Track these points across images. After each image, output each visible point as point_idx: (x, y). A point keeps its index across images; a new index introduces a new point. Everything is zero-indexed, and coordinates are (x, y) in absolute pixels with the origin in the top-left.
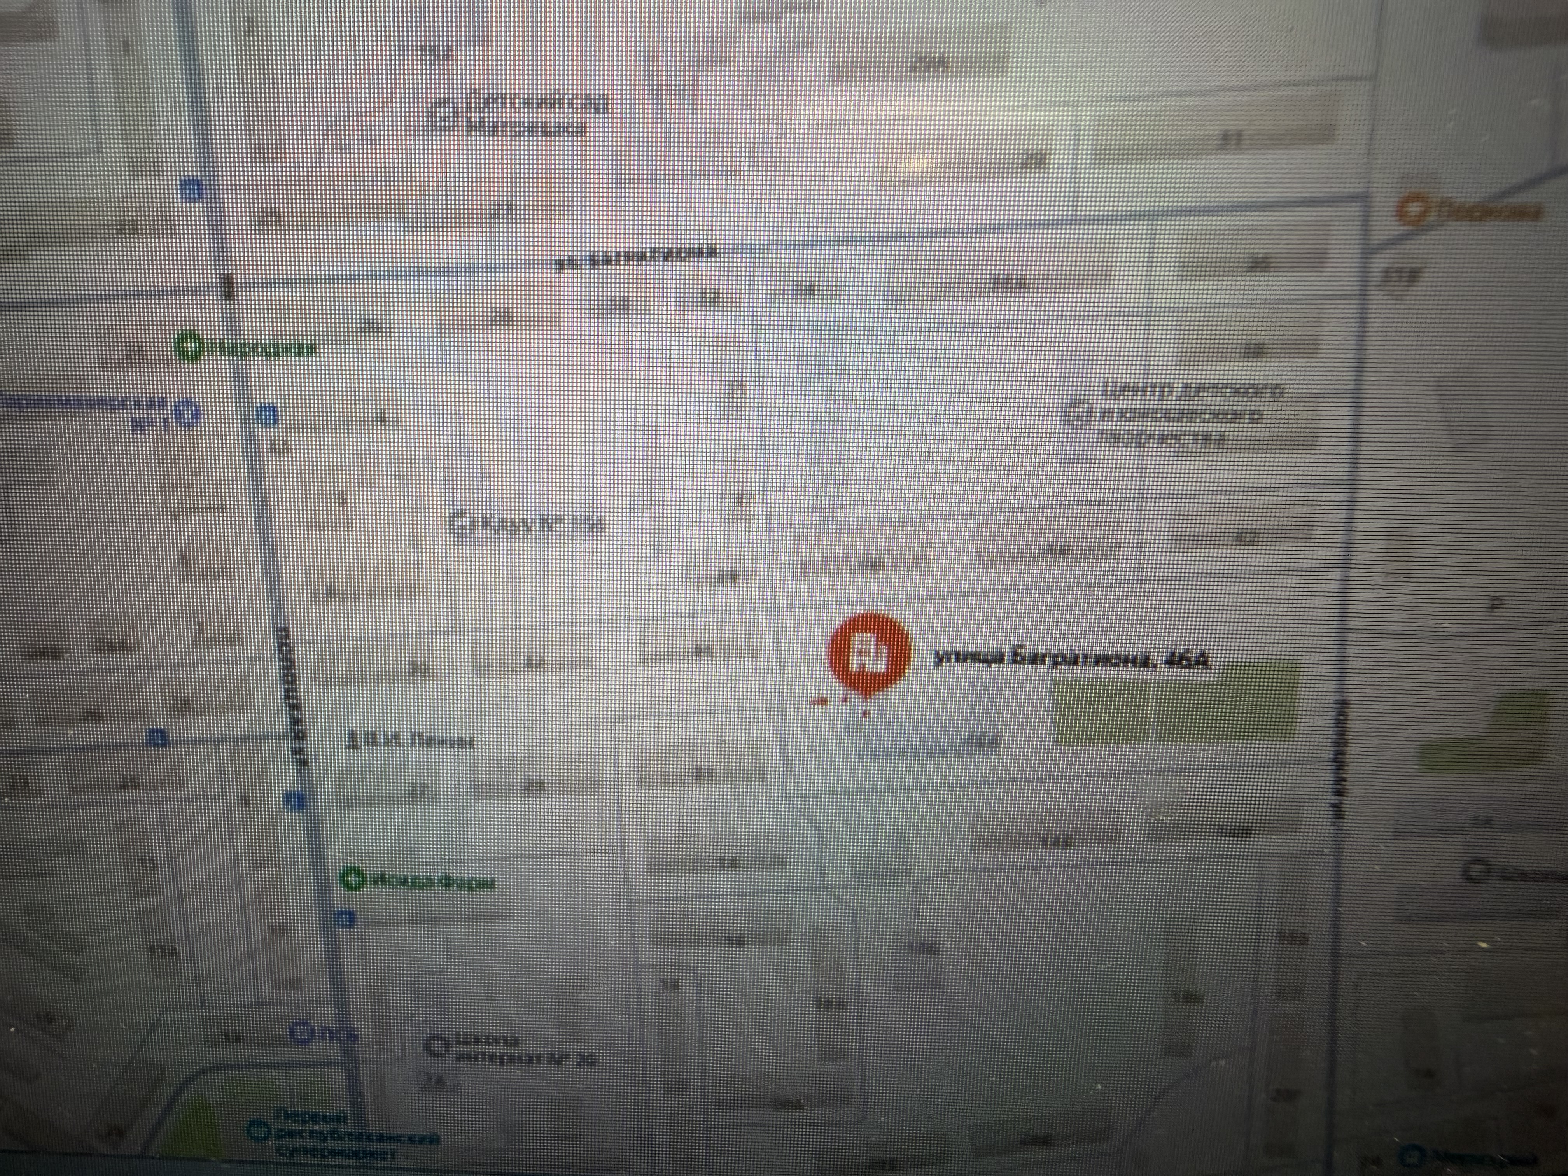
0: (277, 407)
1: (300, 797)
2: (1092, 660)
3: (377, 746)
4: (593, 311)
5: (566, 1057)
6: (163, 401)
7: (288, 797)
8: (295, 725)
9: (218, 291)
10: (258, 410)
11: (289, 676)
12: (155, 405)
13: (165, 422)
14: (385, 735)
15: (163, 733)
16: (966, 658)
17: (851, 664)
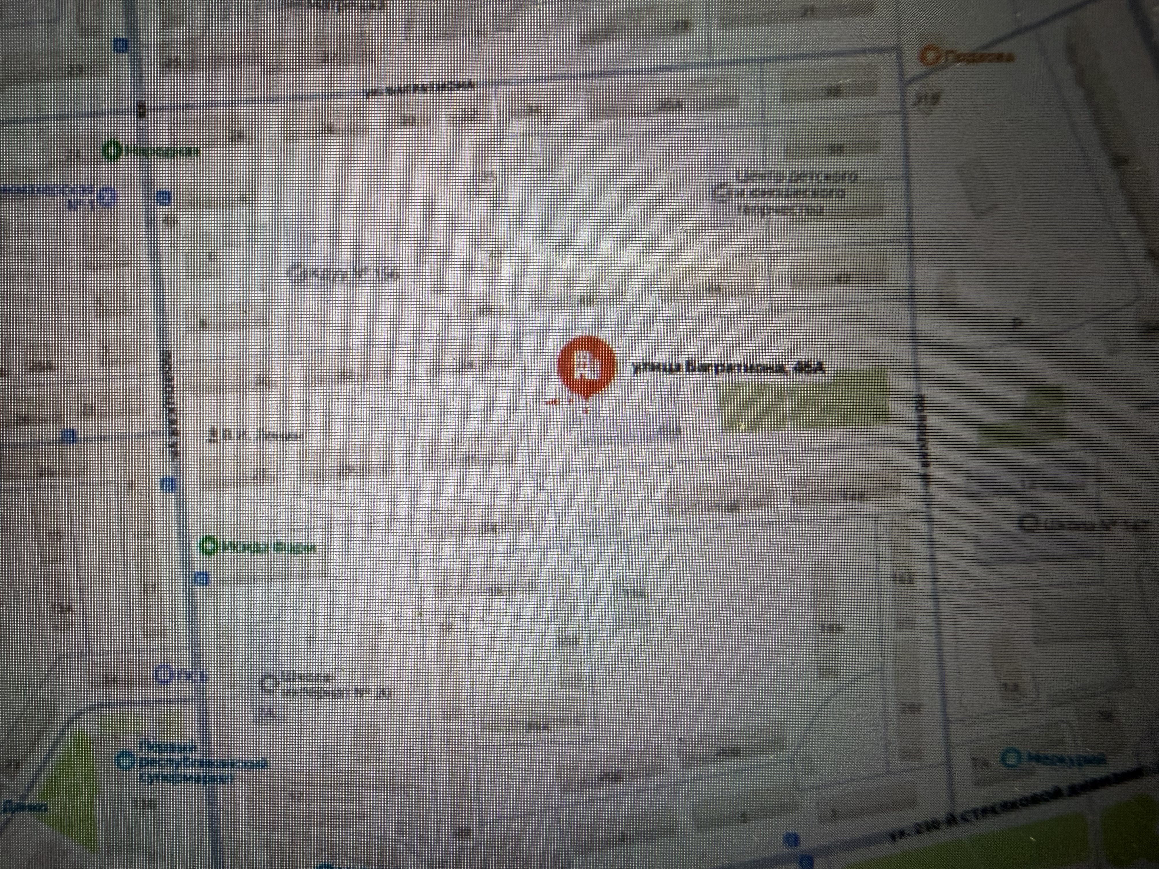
0: (171, 191)
1: (173, 481)
2: (743, 368)
3: (231, 440)
4: (390, 125)
5: (368, 690)
6: (91, 188)
7: (163, 481)
8: (172, 425)
9: (134, 112)
10: (157, 194)
11: (169, 387)
12: (86, 191)
13: (91, 202)
14: (237, 432)
15: (74, 432)
16: (654, 368)
17: (574, 373)
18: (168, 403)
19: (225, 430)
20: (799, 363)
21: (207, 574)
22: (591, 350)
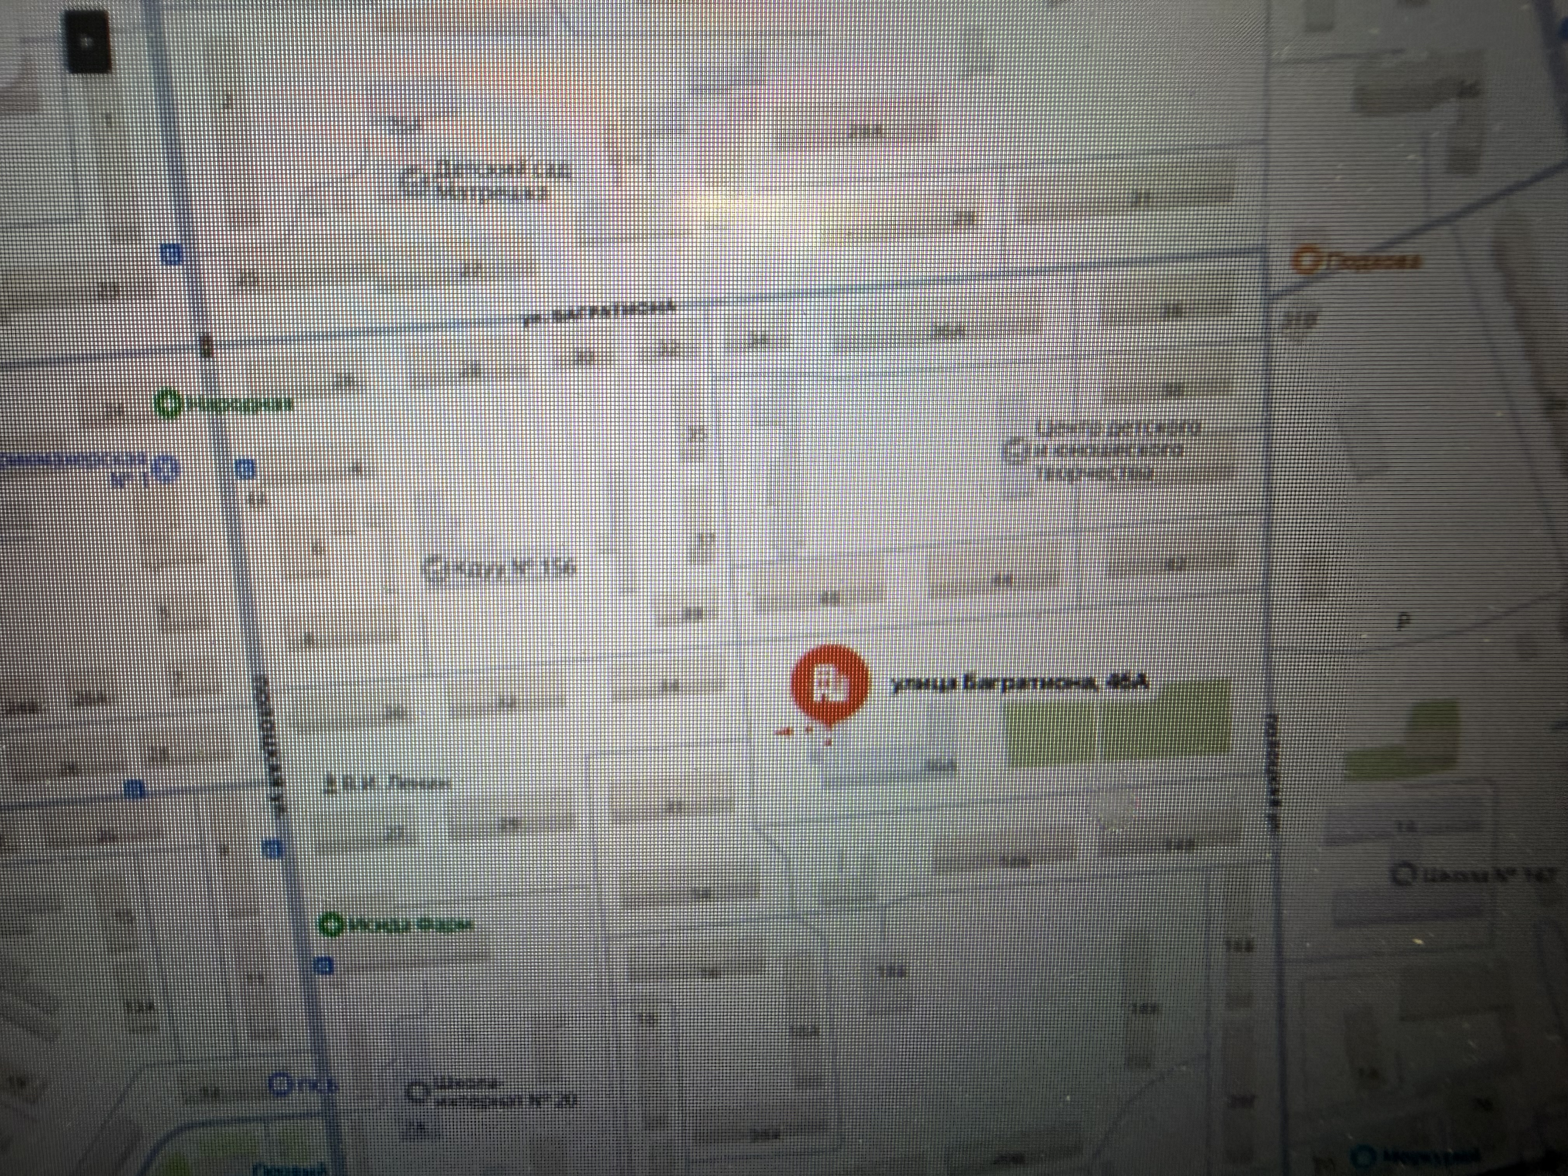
0: (256, 460)
1: (279, 843)
2: (1039, 683)
3: (355, 789)
4: (559, 363)
5: (547, 1097)
6: (143, 456)
7: (267, 844)
8: (273, 771)
9: (196, 349)
10: (236, 463)
11: (267, 723)
12: (135, 460)
13: (144, 476)
14: (362, 778)
15: (141, 785)
16: (920, 685)
17: (813, 693)
18: (266, 744)
19: (345, 778)
20: (1114, 676)
21: (330, 961)
22: (836, 663)
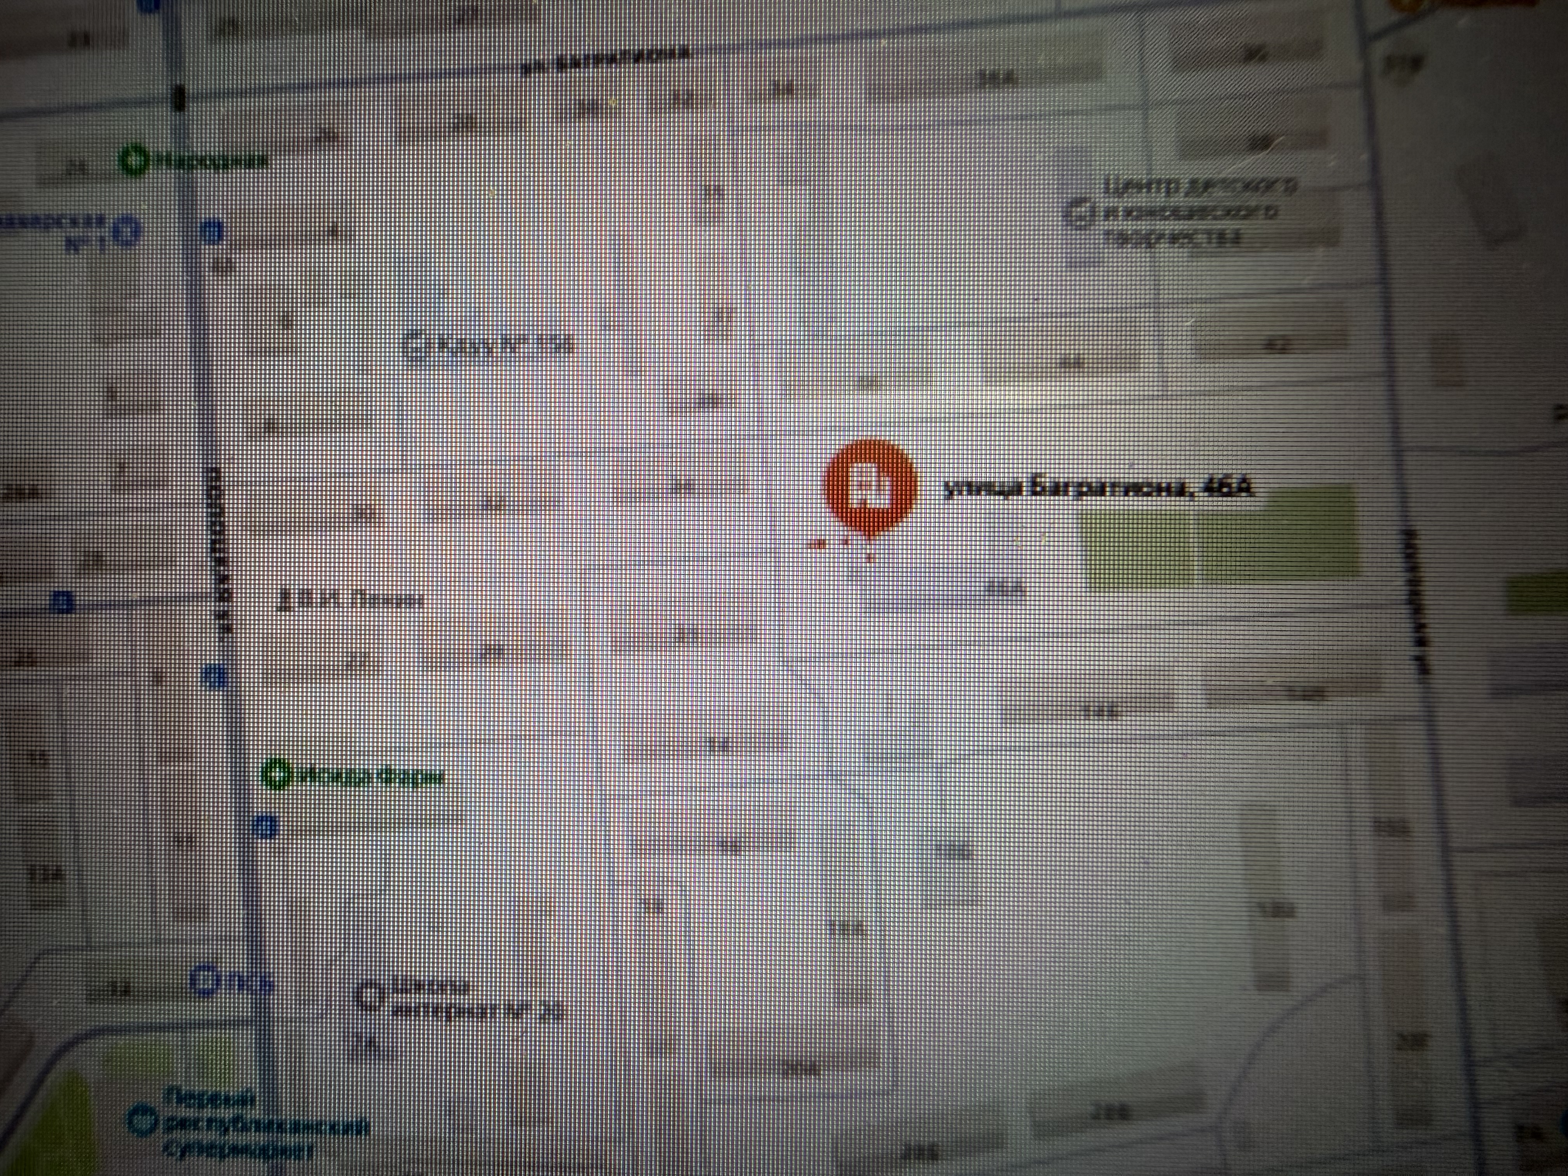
0: (223, 222)
1: (225, 671)
3: (312, 607)
4: (559, 116)
5: (525, 1007)
6: (101, 219)
7: (206, 672)
8: (220, 582)
9: (167, 103)
10: (201, 227)
12: (92, 223)
13: (101, 241)
14: (321, 594)
15: (69, 596)
16: (979, 489)
17: (848, 499)
20: (1210, 481)
21: (272, 820)
22: (875, 462)
